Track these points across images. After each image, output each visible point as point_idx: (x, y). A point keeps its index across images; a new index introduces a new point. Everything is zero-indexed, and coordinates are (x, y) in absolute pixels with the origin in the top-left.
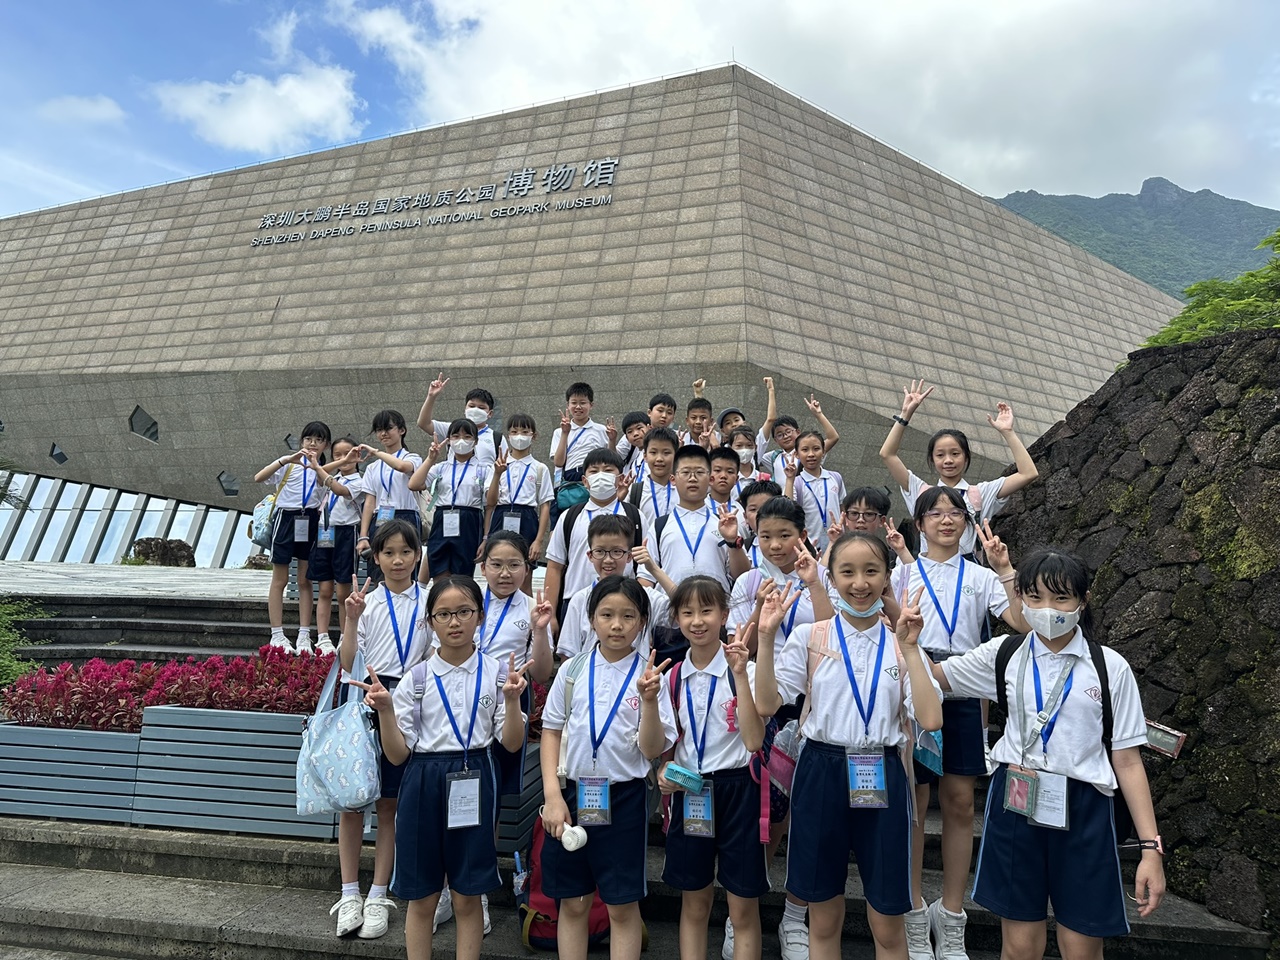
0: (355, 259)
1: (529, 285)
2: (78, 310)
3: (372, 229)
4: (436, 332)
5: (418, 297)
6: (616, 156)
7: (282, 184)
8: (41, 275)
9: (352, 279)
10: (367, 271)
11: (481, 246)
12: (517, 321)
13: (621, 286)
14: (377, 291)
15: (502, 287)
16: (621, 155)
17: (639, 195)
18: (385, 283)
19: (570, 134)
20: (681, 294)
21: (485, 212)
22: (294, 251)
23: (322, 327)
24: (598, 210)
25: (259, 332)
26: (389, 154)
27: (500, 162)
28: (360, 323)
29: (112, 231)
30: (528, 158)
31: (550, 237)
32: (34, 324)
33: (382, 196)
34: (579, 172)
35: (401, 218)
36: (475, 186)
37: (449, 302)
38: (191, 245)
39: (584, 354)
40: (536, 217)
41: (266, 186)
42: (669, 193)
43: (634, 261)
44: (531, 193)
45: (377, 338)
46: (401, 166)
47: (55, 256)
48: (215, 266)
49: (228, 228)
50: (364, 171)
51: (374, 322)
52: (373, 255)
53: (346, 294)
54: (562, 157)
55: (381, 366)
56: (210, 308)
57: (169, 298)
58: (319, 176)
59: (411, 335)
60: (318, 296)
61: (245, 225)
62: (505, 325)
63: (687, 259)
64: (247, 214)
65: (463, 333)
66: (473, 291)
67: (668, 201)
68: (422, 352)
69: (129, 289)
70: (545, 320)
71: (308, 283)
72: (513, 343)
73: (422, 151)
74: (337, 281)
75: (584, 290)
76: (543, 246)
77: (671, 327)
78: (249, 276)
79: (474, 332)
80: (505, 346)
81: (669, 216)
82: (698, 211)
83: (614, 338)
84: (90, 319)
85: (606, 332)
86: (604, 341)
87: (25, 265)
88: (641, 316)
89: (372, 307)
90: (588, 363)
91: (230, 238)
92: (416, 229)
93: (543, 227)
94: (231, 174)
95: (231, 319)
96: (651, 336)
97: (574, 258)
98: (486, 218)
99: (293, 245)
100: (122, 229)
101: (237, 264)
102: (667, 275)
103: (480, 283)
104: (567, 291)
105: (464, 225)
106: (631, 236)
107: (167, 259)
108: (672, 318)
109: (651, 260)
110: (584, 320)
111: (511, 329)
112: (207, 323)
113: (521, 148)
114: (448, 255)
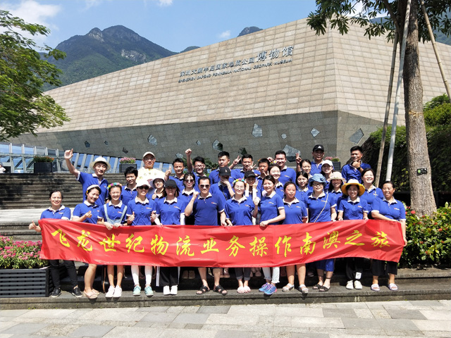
0: (212, 85)
1: (268, 90)
2: (127, 106)
3: (216, 75)
4: (240, 107)
5: (233, 96)
6: (292, 45)
7: (185, 61)
8: (112, 95)
9: (212, 92)
10: (217, 89)
11: (252, 78)
12: (265, 102)
13: (297, 88)
14: (221, 95)
15: (259, 91)
16: (294, 44)
17: (301, 58)
18: (223, 92)
19: (277, 38)
20: (316, 90)
21: (252, 67)
22: (192, 83)
23: (205, 107)
24: (288, 64)
25: (186, 110)
27: (255, 49)
28: (217, 105)
29: (132, 79)
30: (264, 47)
31: (273, 74)
32: (114, 111)
33: (218, 63)
34: (281, 51)
35: (225, 70)
36: (247, 58)
37: (243, 97)
38: (159, 83)
39: (287, 111)
40: (268, 67)
41: (179, 62)
42: (310, 57)
43: (301, 80)
44: (266, 59)
45: (222, 110)
46: (223, 53)
47: (115, 89)
48: (168, 90)
49: (170, 76)
50: (211, 55)
51: (220, 105)
52: (218, 83)
53: (211, 97)
54: (275, 46)
55: (225, 119)
56: (169, 103)
57: (155, 101)
58: (197, 57)
59: (232, 108)
60: (203, 98)
61: (175, 75)
63: (318, 78)
64: (175, 71)
65: (248, 107)
66: (250, 93)
67: (310, 59)
68: (237, 114)
69: (142, 98)
70: (274, 101)
71: (199, 94)
72: (264, 109)
73: (229, 47)
74: (208, 93)
75: (285, 90)
76: (271, 77)
77: (313, 101)
78: (179, 92)
79: (252, 106)
80: (262, 110)
81: (311, 64)
82: (320, 62)
83: (296, 105)
84: (131, 109)
85: (293, 103)
86: (293, 106)
87: (107, 92)
88: (304, 98)
89: (220, 100)
91: (171, 80)
92: (230, 74)
93: (270, 70)
95: (176, 107)
96: (307, 104)
97: (281, 80)
98: (252, 69)
100: (135, 79)
101: (175, 88)
102: (312, 84)
103: (252, 90)
104: (280, 91)
105: (246, 71)
106: (299, 72)
107: (152, 88)
108: (314, 98)
109: (306, 79)
110: (286, 100)
111: (263, 104)
112: (169, 108)
113: (262, 44)
114: (242, 82)
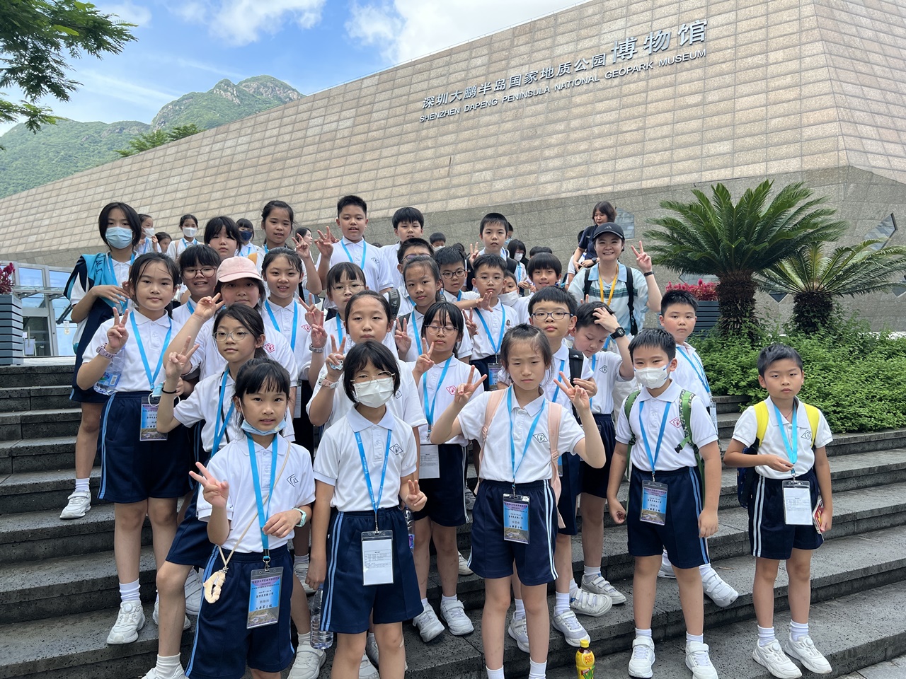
0: (502, 123)
1: (647, 126)
2: (303, 180)
3: (511, 99)
4: (578, 169)
5: (557, 145)
6: (703, 18)
7: (433, 74)
8: (269, 158)
9: (503, 138)
10: (514, 130)
11: (602, 101)
12: (642, 153)
13: (726, 118)
14: (525, 144)
15: (624, 129)
16: (708, 17)
17: (729, 46)
18: (530, 138)
19: (660, 7)
20: (780, 119)
21: (600, 75)
22: (454, 122)
23: (488, 175)
24: (695, 62)
25: (440, 183)
26: (512, 42)
27: (605, 36)
28: (516, 169)
29: (312, 122)
30: (628, 30)
31: (658, 88)
33: (513, 73)
34: (674, 34)
35: (533, 88)
36: (587, 56)
37: (583, 146)
38: (374, 126)
39: (703, 173)
40: (643, 74)
41: (421, 77)
42: (756, 42)
43: (734, 98)
44: (635, 56)
45: (532, 179)
46: (523, 49)
47: (276, 144)
48: (396, 140)
49: (399, 110)
50: (495, 56)
51: (527, 167)
52: (516, 118)
53: (501, 150)
54: (656, 25)
55: (539, 199)
56: (400, 170)
57: (366, 166)
58: (461, 64)
59: (558, 173)
60: (480, 153)
61: (412, 107)
62: (633, 158)
63: (781, 91)
64: (411, 99)
65: (599, 168)
66: (600, 136)
67: (756, 48)
68: (570, 185)
69: (335, 162)
70: (666, 151)
71: (470, 145)
72: (642, 171)
73: (539, 35)
74: (492, 140)
75: (695, 124)
76: (653, 95)
77: (776, 145)
78: (423, 144)
79: (609, 166)
80: (637, 173)
81: (759, 59)
82: (784, 53)
83: (727, 159)
84: (313, 185)
85: (720, 154)
86: (719, 161)
87: (256, 153)
88: (748, 139)
89: (523, 157)
90: (707, 180)
91: (402, 118)
92: (547, 94)
93: (650, 81)
94: (392, 71)
95: (417, 176)
96: (760, 154)
97: (681, 102)
98: (601, 80)
99: (452, 118)
100: (320, 120)
101: (412, 136)
102: (766, 106)
103: (606, 129)
104: (679, 127)
105: (585, 87)
106: (728, 79)
107: (359, 138)
108: (775, 138)
109: (748, 95)
110: (699, 147)
111: (638, 160)
112: (400, 180)
113: (621, 23)
114: (576, 111)
